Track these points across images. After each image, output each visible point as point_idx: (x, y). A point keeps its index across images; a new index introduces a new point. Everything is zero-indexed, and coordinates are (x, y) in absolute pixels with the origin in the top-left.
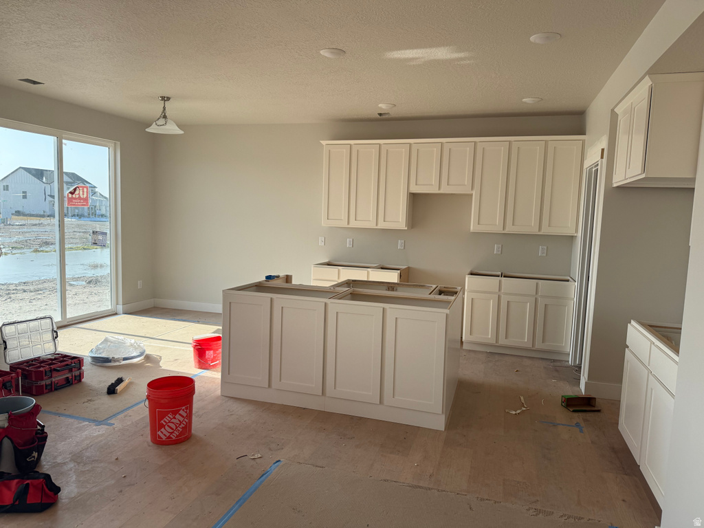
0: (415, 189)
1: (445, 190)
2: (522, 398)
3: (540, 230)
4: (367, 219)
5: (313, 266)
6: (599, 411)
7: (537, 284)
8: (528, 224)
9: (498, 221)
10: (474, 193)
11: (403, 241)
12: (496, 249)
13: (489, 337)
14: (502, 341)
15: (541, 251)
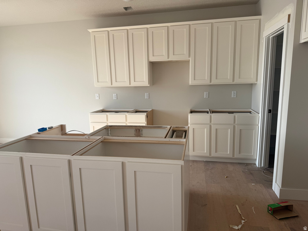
0: (153, 59)
1: (172, 58)
2: (237, 207)
3: (233, 81)
4: (123, 80)
5: (89, 114)
6: (297, 216)
7: (234, 116)
8: (226, 78)
9: (207, 77)
10: (190, 59)
11: (148, 94)
12: (205, 95)
13: (205, 151)
14: (214, 154)
15: (233, 94)
